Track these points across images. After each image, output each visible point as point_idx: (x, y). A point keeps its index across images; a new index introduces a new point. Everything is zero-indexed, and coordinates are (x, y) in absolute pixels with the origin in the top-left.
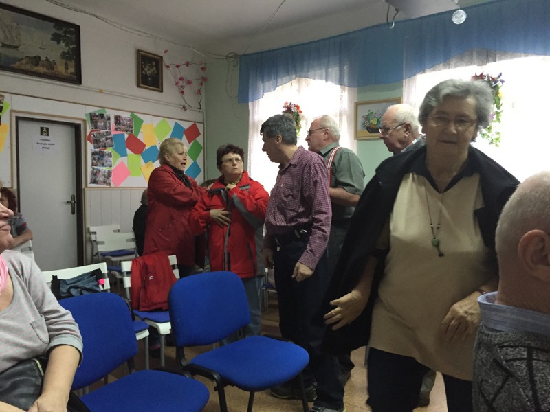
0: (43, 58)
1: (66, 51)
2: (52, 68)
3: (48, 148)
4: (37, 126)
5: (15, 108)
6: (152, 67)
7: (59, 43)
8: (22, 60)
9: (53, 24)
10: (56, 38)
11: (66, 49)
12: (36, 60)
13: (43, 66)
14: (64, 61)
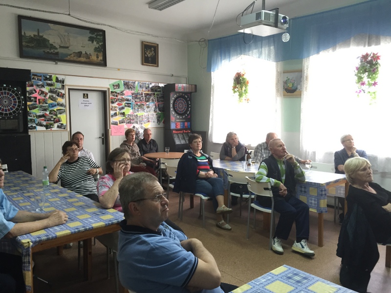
0: (84, 53)
1: (97, 47)
2: (89, 58)
3: (88, 106)
4: (81, 93)
5: (68, 84)
6: (151, 51)
7: (93, 42)
8: (71, 54)
9: (89, 31)
10: (91, 39)
11: (97, 46)
12: (79, 54)
13: (83, 57)
14: (96, 53)
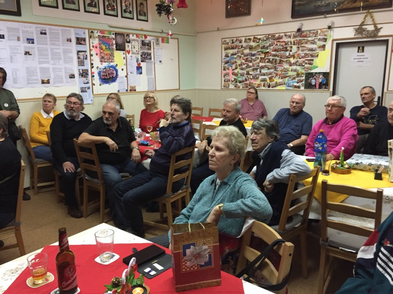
3: (362, 61)
4: (356, 47)
5: (335, 38)
